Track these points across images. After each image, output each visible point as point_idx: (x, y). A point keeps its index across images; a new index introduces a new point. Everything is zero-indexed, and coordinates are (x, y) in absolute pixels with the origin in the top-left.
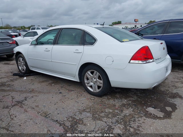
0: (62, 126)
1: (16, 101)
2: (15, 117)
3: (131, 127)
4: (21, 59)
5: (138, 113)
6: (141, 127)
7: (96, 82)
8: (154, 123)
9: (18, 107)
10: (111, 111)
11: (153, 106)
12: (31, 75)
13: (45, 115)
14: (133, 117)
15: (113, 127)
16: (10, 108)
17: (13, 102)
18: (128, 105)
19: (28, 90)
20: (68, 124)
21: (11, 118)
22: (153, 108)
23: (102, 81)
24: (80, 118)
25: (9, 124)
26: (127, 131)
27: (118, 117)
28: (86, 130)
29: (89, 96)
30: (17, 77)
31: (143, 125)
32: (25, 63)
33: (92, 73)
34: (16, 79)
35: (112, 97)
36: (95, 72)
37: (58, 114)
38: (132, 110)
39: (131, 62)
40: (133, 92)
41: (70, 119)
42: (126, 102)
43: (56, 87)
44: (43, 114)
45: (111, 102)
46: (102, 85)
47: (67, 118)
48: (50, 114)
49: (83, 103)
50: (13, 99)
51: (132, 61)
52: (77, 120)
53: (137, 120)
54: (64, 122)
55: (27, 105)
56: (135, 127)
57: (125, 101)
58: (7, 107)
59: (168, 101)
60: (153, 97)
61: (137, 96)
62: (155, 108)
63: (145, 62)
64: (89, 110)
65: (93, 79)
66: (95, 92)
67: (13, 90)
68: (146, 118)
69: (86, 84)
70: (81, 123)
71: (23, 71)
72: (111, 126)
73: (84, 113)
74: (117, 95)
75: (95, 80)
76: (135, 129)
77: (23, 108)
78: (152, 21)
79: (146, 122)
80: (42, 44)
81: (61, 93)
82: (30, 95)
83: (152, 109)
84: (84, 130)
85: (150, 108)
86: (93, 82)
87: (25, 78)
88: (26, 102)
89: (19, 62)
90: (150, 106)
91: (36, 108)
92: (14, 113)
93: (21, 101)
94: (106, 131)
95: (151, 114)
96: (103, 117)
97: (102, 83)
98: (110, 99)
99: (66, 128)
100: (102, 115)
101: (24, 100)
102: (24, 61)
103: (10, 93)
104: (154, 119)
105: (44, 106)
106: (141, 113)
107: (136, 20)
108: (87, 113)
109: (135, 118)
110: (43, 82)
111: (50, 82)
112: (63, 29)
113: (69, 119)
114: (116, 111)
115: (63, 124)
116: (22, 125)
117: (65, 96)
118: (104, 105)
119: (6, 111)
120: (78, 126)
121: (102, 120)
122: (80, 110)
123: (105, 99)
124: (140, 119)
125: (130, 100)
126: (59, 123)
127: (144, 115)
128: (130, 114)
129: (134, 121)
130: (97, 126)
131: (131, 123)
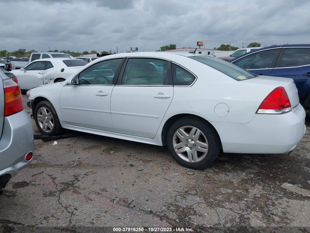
0: (165, 220)
1: (60, 182)
2: (76, 209)
3: (273, 214)
4: (45, 110)
5: (273, 192)
6: (288, 213)
7: (195, 145)
8: (303, 205)
9: (70, 192)
10: (230, 191)
11: (289, 180)
12: (63, 138)
13: (127, 204)
14: (269, 199)
15: (246, 216)
16: (57, 194)
17: (57, 185)
18: (252, 180)
19: (72, 163)
20: (173, 216)
21: (69, 212)
22: (289, 183)
23: (206, 145)
24: (187, 206)
25: (70, 222)
26: (271, 221)
27: (245, 199)
28: (207, 223)
29: (182, 169)
30: (40, 141)
31: (289, 210)
32: (52, 116)
33: (188, 131)
34: (40, 146)
35: (220, 170)
36: (194, 129)
37: (147, 200)
38: (261, 187)
39: (258, 112)
40: (248, 159)
41: (172, 208)
42: (245, 176)
43: (119, 157)
44: (122, 203)
45: (222, 177)
46: (206, 150)
47: (165, 206)
48: (133, 201)
49: (179, 182)
50: (54, 179)
51: (260, 111)
52: (184, 208)
53: (276, 203)
54: (165, 213)
55: (85, 188)
56: (280, 214)
57: (243, 175)
58: (51, 194)
59: (306, 172)
60: (282, 166)
61: (257, 165)
62: (293, 184)
63: (280, 112)
64: (195, 192)
65: (190, 140)
66: (193, 161)
67: (45, 165)
68: (288, 199)
69: (176, 150)
70: (193, 214)
71: (47, 131)
72: (244, 216)
73: (190, 197)
74: (226, 166)
75: (193, 142)
76: (280, 217)
77: (80, 193)
78: (224, 45)
79: (292, 206)
80: (87, 83)
81: (132, 165)
82: (81, 172)
83: (290, 185)
84: (204, 224)
85: (286, 184)
86: (189, 145)
87: (56, 143)
88: (80, 183)
89: (39, 115)
90: (285, 181)
91: (104, 193)
92: (70, 202)
93: (71, 183)
94: (240, 224)
95: (292, 193)
96: (223, 202)
97: (207, 147)
98: (219, 172)
99: (173, 222)
100: (219, 197)
101: (74, 181)
102: (50, 113)
103: (43, 169)
104: (301, 200)
105: (116, 189)
106: (277, 192)
107: (199, 43)
108: (194, 197)
109: (272, 200)
110: (90, 148)
111: (104, 148)
112: (129, 58)
113: (170, 209)
114: (238, 191)
115: (163, 216)
116: (94, 221)
117: (142, 170)
118: (215, 183)
119: (53, 201)
120: (190, 218)
121: (223, 207)
122: (180, 192)
123: (210, 173)
124: (280, 201)
125: (250, 173)
126: (158, 216)
127: (283, 194)
128: (262, 194)
129: (273, 205)
130: (220, 216)
131: (270, 209)
